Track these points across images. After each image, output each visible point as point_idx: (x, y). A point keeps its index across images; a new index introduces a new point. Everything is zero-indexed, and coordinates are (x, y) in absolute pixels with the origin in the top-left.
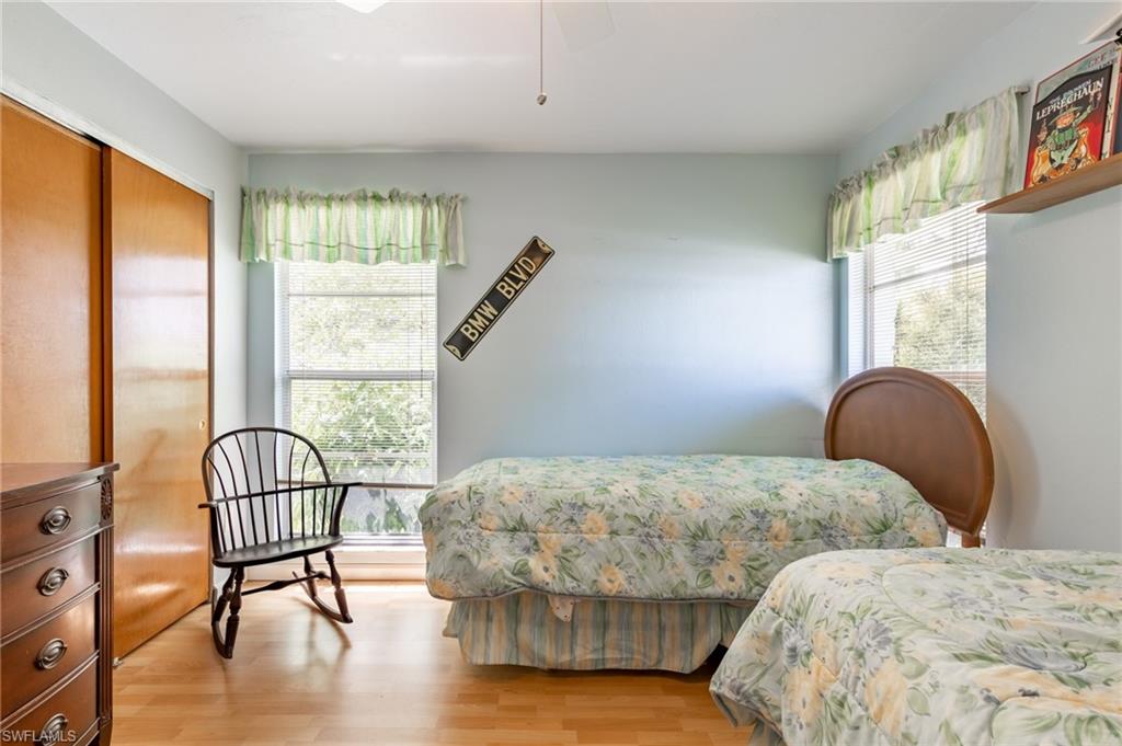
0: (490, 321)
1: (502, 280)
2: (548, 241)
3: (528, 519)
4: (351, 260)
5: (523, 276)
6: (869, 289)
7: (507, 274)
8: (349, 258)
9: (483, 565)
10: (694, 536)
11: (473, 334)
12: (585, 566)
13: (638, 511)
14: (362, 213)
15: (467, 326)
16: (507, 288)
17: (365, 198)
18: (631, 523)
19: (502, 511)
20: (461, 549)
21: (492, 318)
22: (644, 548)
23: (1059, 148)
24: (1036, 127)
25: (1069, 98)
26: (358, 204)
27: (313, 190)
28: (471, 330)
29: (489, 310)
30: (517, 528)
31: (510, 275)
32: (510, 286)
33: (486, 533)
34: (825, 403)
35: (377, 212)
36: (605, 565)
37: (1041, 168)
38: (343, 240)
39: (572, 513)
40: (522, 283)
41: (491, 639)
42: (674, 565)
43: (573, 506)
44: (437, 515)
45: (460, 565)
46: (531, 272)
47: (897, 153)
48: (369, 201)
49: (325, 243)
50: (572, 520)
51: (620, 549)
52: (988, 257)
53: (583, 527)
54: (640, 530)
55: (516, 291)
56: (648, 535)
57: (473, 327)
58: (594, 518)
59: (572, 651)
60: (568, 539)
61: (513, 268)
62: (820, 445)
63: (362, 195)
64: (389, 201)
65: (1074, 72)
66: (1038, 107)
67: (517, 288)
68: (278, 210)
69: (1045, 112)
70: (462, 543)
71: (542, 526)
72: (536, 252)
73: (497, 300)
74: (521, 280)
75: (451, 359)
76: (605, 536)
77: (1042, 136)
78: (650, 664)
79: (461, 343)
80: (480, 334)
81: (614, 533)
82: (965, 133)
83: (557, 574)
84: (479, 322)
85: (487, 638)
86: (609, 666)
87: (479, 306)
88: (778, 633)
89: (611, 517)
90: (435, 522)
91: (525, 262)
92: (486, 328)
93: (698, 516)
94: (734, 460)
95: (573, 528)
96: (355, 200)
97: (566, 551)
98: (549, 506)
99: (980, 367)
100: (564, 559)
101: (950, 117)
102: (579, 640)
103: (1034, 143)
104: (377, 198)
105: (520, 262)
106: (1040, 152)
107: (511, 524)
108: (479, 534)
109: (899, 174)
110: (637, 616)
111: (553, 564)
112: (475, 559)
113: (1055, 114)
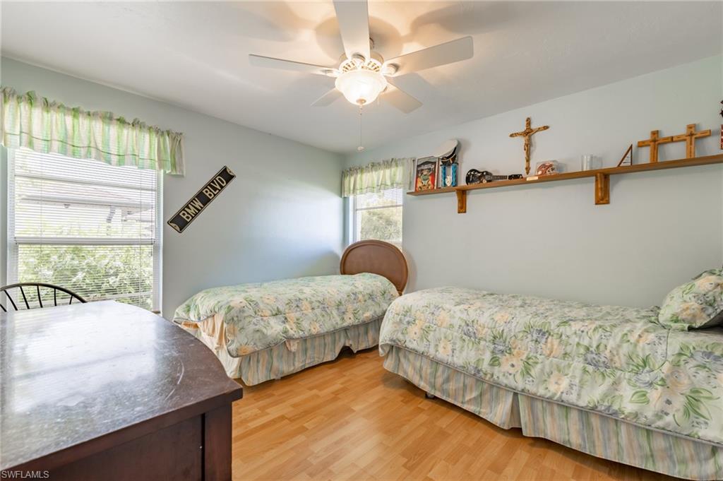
0: (199, 210)
1: (206, 187)
2: (232, 170)
3: (281, 309)
4: (100, 160)
5: (218, 187)
6: (355, 210)
7: (210, 185)
8: (98, 158)
9: (269, 332)
10: (338, 305)
11: (188, 218)
12: (305, 324)
13: (319, 299)
14: (107, 128)
15: (183, 212)
16: (209, 192)
17: (111, 118)
18: (318, 304)
19: (269, 307)
20: (257, 327)
21: (200, 208)
22: (324, 313)
23: (424, 180)
24: (418, 172)
25: (426, 167)
26: (103, 121)
27: (59, 102)
28: (187, 215)
29: (198, 204)
30: (277, 313)
31: (210, 184)
32: (211, 191)
33: (265, 318)
34: (340, 253)
35: (120, 131)
36: (312, 322)
37: (420, 184)
38: (92, 145)
39: (296, 303)
40: (217, 191)
41: (259, 371)
42: (333, 318)
43: (296, 300)
44: (236, 315)
45: (257, 335)
46: (223, 185)
47: (373, 165)
48: (115, 122)
49: (71, 143)
50: (298, 306)
51: (316, 315)
52: (403, 206)
53: (303, 309)
54: (321, 306)
55: (215, 195)
56: (324, 308)
57: (188, 213)
58: (305, 305)
59: (294, 365)
60: (298, 314)
61: (213, 182)
62: (339, 270)
63: (108, 115)
64: (131, 126)
65: (426, 160)
66: (418, 166)
67: (215, 193)
68: (22, 107)
69: (419, 169)
70: (256, 325)
71: (287, 311)
72: (226, 176)
73: (203, 199)
74: (217, 189)
75: (172, 231)
76: (311, 311)
77: (420, 175)
78: (320, 361)
79: (180, 222)
80: (193, 217)
81: (313, 309)
82: (397, 166)
83: (295, 330)
84: (192, 211)
85: (257, 371)
86: (307, 366)
87: (192, 201)
88: (400, 320)
89: (311, 303)
90: (235, 319)
91: (219, 179)
92: (196, 214)
93: (338, 298)
94: (318, 278)
95: (298, 309)
96: (101, 117)
97: (298, 320)
98: (287, 302)
99: (401, 240)
100: (298, 323)
101: (392, 159)
102: (297, 359)
103: (417, 177)
104: (122, 121)
105: (217, 179)
106: (419, 180)
107: (274, 313)
108: (262, 319)
109: (374, 172)
110: (317, 343)
111: (294, 326)
112: (264, 330)
113: (422, 170)
